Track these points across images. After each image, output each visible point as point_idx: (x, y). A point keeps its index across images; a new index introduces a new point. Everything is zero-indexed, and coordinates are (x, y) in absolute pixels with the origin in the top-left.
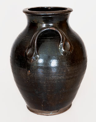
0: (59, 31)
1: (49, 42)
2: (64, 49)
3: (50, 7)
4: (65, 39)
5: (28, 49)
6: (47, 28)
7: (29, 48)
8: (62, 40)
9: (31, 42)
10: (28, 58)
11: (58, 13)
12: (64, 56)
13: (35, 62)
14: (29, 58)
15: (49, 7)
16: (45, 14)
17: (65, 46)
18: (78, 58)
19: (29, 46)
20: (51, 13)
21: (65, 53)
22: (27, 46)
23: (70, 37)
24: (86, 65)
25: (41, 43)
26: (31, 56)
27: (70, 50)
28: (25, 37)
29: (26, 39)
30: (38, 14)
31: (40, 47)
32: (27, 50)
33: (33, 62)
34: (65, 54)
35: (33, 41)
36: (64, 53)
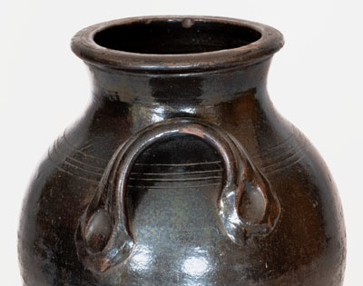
0: (222, 141)
1: (179, 185)
2: (240, 214)
3: (192, 20)
4: (243, 172)
5: (89, 215)
6: (171, 126)
7: (92, 211)
8: (230, 177)
9: (101, 184)
10: (89, 252)
11: (216, 62)
12: (241, 244)
13: (116, 268)
14: (94, 250)
15: (185, 19)
16: (162, 67)
17: (243, 204)
18: (302, 250)
19: (95, 199)
20: (188, 60)
21: (246, 232)
22: (88, 200)
23: (268, 160)
24: (341, 275)
25: (146, 190)
26: (101, 243)
27: (265, 221)
28: (80, 157)
29: (82, 166)
30: (131, 65)
31: (140, 206)
32: (84, 216)
33: (111, 269)
34: (246, 238)
35: (112, 182)
36: (242, 233)
